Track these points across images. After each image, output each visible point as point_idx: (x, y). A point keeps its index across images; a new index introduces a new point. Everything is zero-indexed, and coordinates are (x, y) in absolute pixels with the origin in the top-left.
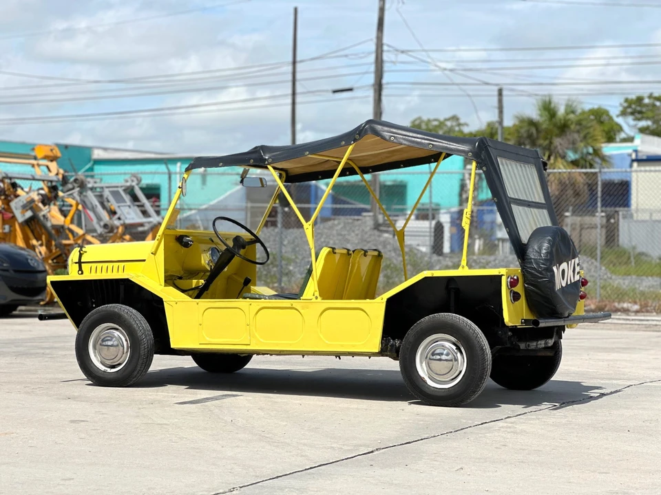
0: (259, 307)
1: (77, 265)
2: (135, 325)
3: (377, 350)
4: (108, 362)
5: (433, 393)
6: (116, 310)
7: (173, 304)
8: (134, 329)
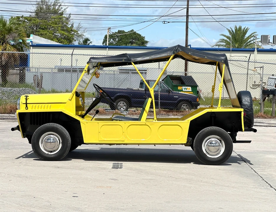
0: (129, 125)
1: (25, 104)
2: (65, 133)
3: (185, 142)
4: (50, 150)
5: (210, 160)
6: (55, 126)
7: (86, 123)
8: (65, 134)
